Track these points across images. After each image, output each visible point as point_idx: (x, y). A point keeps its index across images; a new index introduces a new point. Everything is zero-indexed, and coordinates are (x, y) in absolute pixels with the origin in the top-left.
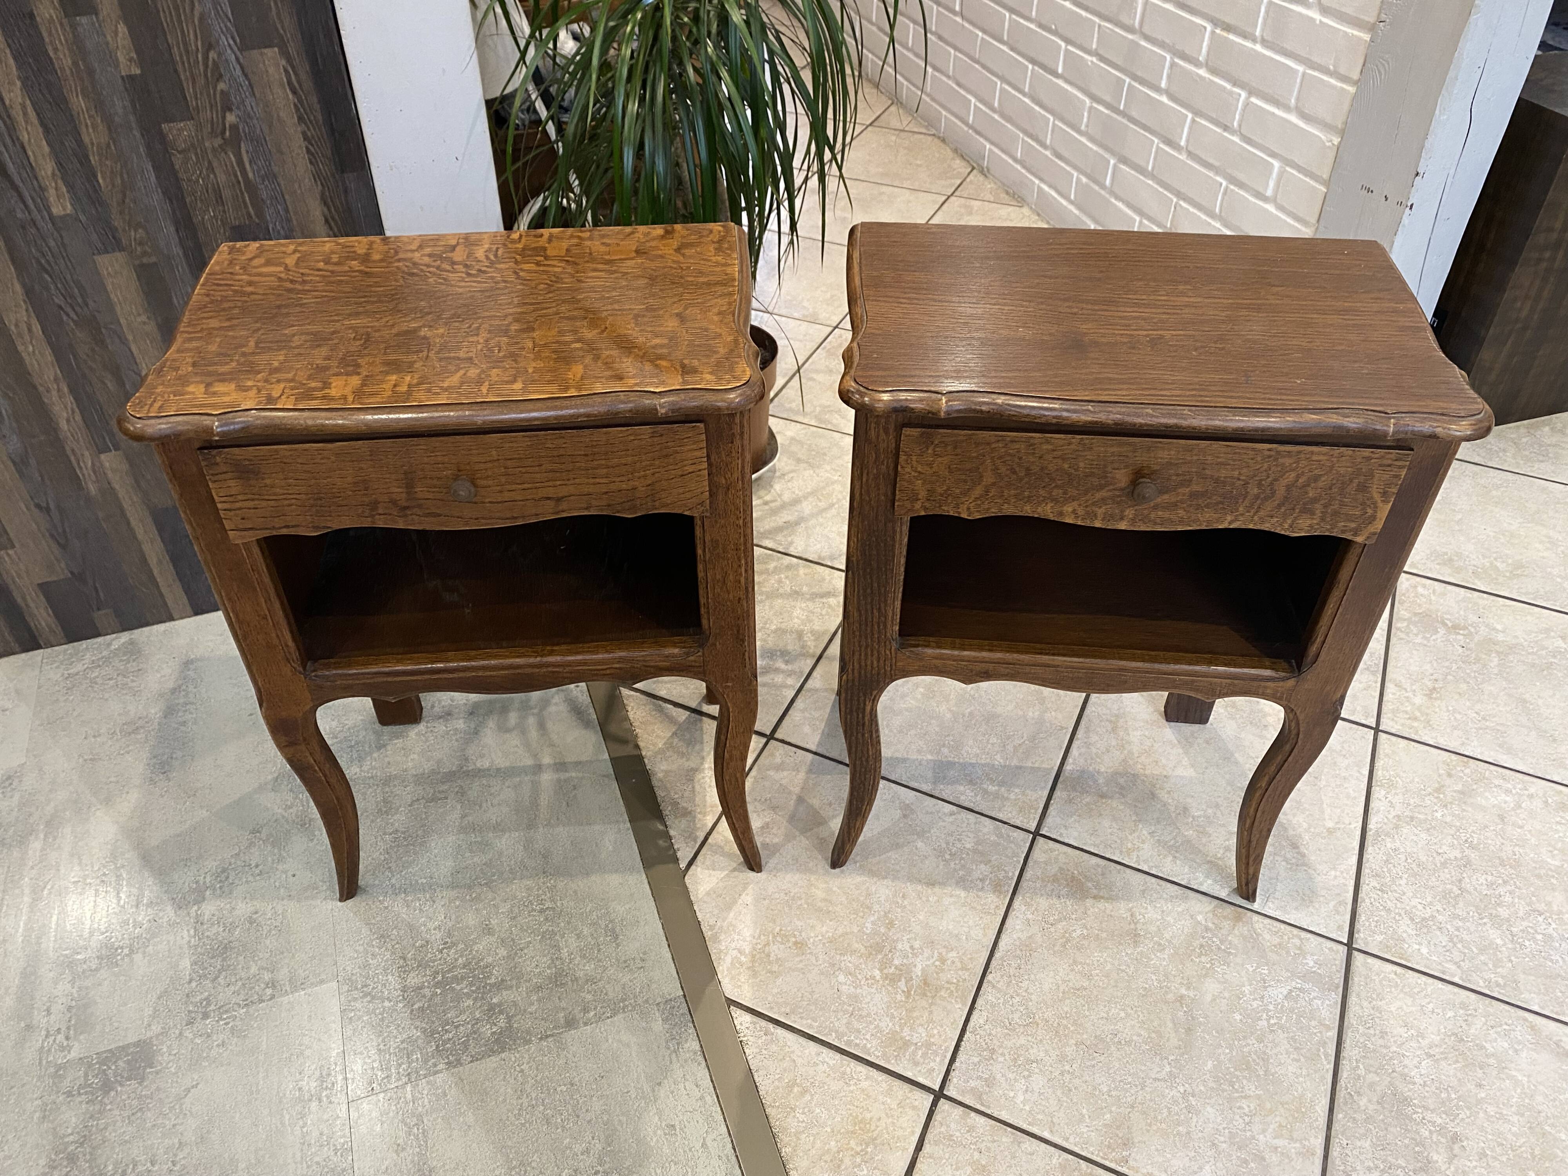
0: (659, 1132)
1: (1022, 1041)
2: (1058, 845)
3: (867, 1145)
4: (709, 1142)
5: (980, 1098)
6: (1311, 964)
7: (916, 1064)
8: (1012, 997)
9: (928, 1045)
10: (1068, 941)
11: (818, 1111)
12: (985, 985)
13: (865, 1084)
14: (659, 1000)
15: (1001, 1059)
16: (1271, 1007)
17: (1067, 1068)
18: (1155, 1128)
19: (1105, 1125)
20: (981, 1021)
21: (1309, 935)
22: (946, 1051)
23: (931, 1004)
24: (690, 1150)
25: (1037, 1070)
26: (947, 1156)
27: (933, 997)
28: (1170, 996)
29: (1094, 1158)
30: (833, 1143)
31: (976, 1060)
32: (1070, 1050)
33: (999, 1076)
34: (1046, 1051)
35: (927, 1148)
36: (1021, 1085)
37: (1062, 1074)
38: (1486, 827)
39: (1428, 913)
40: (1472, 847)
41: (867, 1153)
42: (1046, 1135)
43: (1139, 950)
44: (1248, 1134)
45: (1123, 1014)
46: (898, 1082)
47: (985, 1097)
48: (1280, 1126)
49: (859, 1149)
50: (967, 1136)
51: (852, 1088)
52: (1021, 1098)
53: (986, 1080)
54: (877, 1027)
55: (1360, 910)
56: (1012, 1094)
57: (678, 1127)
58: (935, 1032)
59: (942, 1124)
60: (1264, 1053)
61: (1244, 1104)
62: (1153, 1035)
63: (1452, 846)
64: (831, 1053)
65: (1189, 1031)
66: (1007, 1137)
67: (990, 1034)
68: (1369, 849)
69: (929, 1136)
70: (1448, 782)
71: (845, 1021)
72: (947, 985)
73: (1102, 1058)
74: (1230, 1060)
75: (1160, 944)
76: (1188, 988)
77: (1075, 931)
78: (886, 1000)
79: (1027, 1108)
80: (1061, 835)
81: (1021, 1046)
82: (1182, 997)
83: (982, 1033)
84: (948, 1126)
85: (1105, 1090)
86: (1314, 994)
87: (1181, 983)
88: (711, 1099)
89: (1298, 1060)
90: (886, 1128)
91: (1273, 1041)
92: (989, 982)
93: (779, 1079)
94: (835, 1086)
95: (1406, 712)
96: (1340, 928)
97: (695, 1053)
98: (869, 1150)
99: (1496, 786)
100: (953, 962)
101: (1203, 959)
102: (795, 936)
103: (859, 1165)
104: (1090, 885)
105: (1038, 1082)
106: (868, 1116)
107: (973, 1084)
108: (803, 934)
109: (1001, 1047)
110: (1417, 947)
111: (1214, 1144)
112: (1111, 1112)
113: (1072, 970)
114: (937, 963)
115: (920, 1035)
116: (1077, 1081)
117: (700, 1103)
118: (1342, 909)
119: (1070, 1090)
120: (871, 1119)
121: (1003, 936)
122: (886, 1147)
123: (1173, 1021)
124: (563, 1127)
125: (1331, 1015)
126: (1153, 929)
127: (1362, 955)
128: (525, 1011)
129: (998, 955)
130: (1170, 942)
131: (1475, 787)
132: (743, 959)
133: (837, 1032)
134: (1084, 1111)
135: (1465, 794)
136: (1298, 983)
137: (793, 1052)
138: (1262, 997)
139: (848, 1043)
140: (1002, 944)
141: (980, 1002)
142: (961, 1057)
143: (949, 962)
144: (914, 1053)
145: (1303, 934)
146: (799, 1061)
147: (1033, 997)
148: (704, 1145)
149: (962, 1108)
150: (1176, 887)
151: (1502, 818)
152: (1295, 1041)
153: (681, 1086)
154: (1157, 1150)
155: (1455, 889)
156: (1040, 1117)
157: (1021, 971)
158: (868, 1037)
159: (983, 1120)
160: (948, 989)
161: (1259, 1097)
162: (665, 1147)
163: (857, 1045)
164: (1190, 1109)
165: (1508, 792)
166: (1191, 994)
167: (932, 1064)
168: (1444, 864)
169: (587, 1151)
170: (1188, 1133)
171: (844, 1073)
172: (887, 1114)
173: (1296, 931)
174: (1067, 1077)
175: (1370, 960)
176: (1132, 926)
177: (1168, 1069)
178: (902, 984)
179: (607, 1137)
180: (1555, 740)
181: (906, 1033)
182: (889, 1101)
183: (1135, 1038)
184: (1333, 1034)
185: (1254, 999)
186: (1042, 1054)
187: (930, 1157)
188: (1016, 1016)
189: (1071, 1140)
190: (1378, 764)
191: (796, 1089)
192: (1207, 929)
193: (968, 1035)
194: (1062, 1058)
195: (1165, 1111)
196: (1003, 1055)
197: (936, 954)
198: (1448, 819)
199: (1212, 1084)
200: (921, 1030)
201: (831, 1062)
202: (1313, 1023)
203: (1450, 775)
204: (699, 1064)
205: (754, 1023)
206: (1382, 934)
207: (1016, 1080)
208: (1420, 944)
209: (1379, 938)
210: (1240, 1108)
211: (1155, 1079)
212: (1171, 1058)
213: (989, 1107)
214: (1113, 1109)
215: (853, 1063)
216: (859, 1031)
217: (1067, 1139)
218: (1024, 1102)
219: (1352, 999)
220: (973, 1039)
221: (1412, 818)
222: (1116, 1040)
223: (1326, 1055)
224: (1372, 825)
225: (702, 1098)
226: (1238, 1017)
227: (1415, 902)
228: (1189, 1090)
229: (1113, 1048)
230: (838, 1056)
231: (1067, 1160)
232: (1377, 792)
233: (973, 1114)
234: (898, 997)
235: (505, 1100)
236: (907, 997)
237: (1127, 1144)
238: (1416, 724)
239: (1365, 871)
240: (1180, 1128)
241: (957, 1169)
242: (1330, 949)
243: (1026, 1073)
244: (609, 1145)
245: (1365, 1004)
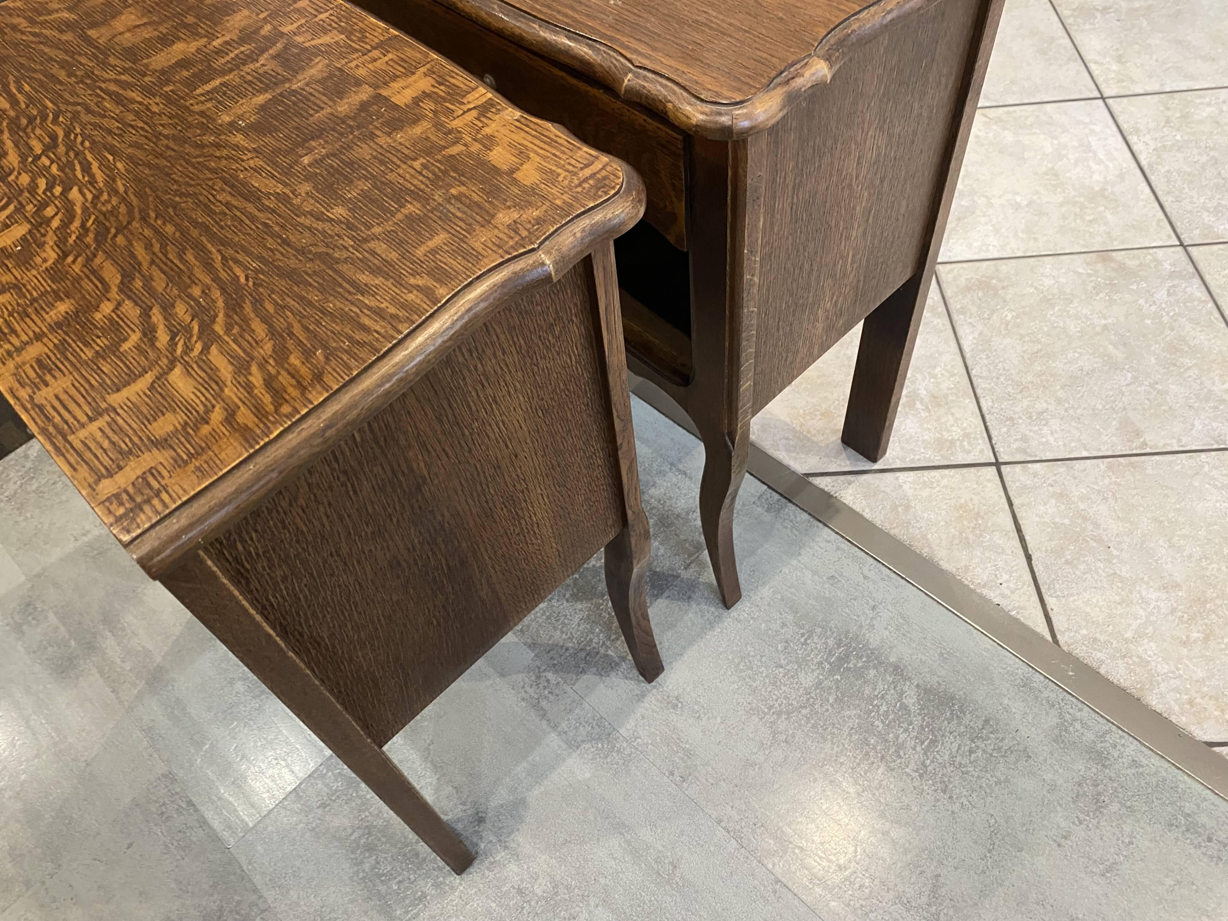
0: (826, 586)
1: (1026, 403)
2: (954, 265)
3: (977, 520)
4: (866, 572)
5: (1025, 452)
6: (1169, 267)
7: (969, 452)
8: (998, 378)
9: (967, 436)
10: (1007, 325)
11: (926, 515)
12: (974, 380)
13: (944, 482)
14: (753, 500)
15: (1021, 421)
16: (1164, 306)
17: (1067, 405)
18: (1148, 415)
19: (1117, 429)
20: (990, 404)
21: (1155, 250)
22: (981, 433)
23: (949, 408)
24: (858, 585)
25: (1049, 417)
26: (1032, 499)
27: (947, 403)
28: (1098, 329)
29: (1124, 453)
30: (953, 530)
31: (1005, 430)
32: (1061, 394)
33: (1027, 433)
34: (1046, 401)
35: (1016, 502)
36: (1046, 430)
37: (1066, 411)
38: (1211, 133)
39: (1215, 202)
40: (1212, 149)
41: (980, 525)
42: (1085, 454)
43: (1057, 308)
44: (1206, 390)
45: (1077, 355)
46: (965, 470)
47: (1029, 450)
48: (1221, 376)
49: (972, 525)
50: (1036, 480)
51: (938, 489)
52: (1051, 440)
53: (1021, 439)
54: (923, 441)
55: (1173, 219)
56: (1044, 440)
57: (837, 576)
58: (965, 425)
59: (1014, 482)
60: (1180, 336)
61: (1190, 373)
62: (1106, 358)
63: (1199, 154)
64: (906, 474)
65: (1125, 345)
66: (1061, 468)
67: (1002, 409)
68: (1152, 178)
69: (1011, 494)
70: (1169, 113)
71: (898, 449)
72: (949, 392)
73: (1084, 389)
74: (1163, 350)
75: (1067, 299)
76: (1105, 319)
77: (1006, 316)
78: (915, 421)
79: (1060, 443)
80: (950, 257)
81: (1028, 406)
82: (1105, 325)
83: (997, 411)
84: (1019, 480)
85: (1101, 407)
86: (1183, 286)
87: (1099, 317)
88: (845, 545)
89: (1203, 331)
90: (980, 503)
91: (1180, 326)
92: (975, 376)
93: (883, 508)
94: (925, 493)
95: (1113, 78)
96: (1169, 237)
97: (809, 521)
98: (980, 522)
99: (1200, 104)
100: (942, 374)
101: (1101, 295)
102: (818, 410)
103: (981, 535)
104: (994, 281)
105: (1055, 424)
106: (962, 501)
107: (1015, 446)
108: (823, 406)
109: (1015, 414)
110: (1222, 227)
111: (1190, 407)
112: (1114, 419)
113: (1024, 342)
114: (932, 380)
115: (956, 433)
116: (1079, 411)
117: (839, 552)
118: (1161, 224)
119: (1079, 419)
120: (966, 502)
121: (962, 342)
122: (990, 514)
123: (1111, 343)
124: (752, 618)
125: (1202, 294)
126: (1055, 291)
127: (1195, 248)
128: (657, 556)
129: (968, 355)
130: (1072, 294)
131: (1187, 110)
132: (791, 443)
133: (898, 458)
134: (1098, 427)
135: (1185, 117)
136: (1169, 283)
137: (878, 486)
138: (1154, 302)
139: (912, 461)
140: (966, 348)
141: (978, 391)
142: (994, 433)
143: (939, 375)
144: (962, 446)
145: (1151, 251)
146: (888, 490)
147: (1011, 371)
148: (865, 577)
149: (1019, 465)
150: (1051, 258)
151: (1217, 123)
152: (1192, 319)
153: (816, 548)
154: (1159, 428)
155: (1220, 180)
156: (1073, 445)
157: (992, 358)
158: (922, 450)
159: (1038, 465)
160: (952, 394)
161: (1196, 365)
162: (839, 593)
163: (919, 460)
164: (1159, 392)
165: (1209, 104)
166: (1110, 321)
167: (979, 447)
168: (1203, 167)
169: (784, 625)
170: (1170, 408)
171: (925, 482)
172: (974, 494)
173: (1145, 251)
174: (1071, 412)
175: (1201, 248)
176: (1041, 295)
177: (1129, 375)
178: (918, 405)
179: (791, 608)
180: (1214, 60)
181: (946, 435)
182: (969, 484)
183: (1095, 365)
184: (1211, 304)
185: (1150, 306)
186: (1045, 405)
187: (1023, 505)
188: (1010, 389)
189: (1103, 449)
190: (1120, 120)
191: (900, 509)
192: (1090, 275)
193: (987, 417)
194: (1059, 401)
195: (1146, 401)
196: (1020, 418)
197: (927, 375)
198: (1186, 138)
199: (1163, 371)
200: (954, 429)
201: (910, 479)
202: (1196, 303)
203: (1168, 109)
204: (818, 527)
205: (836, 481)
206: (1197, 228)
207: (1041, 430)
208: (1223, 224)
209: (1197, 232)
210: (1189, 377)
211: (1127, 385)
212: (1127, 367)
213: (1036, 456)
214: (1114, 416)
215: (926, 473)
216: (913, 450)
217: (1100, 450)
218: (1056, 440)
219: (1207, 278)
220: (993, 418)
221: (1164, 146)
222: (1085, 373)
223: (1216, 319)
224: (1144, 163)
225: (838, 548)
226: (1149, 322)
227: (1202, 199)
228: (1152, 381)
229: (1087, 379)
230: (912, 473)
231: (1110, 462)
232: (1133, 139)
233: (1029, 465)
234: (923, 414)
235: (693, 624)
236: (929, 411)
237: (1138, 433)
238: (1125, 84)
239: (1159, 193)
240: (1163, 408)
241: (1045, 504)
242: (1173, 252)
243: (1044, 422)
244: (797, 612)
245: (1217, 276)
